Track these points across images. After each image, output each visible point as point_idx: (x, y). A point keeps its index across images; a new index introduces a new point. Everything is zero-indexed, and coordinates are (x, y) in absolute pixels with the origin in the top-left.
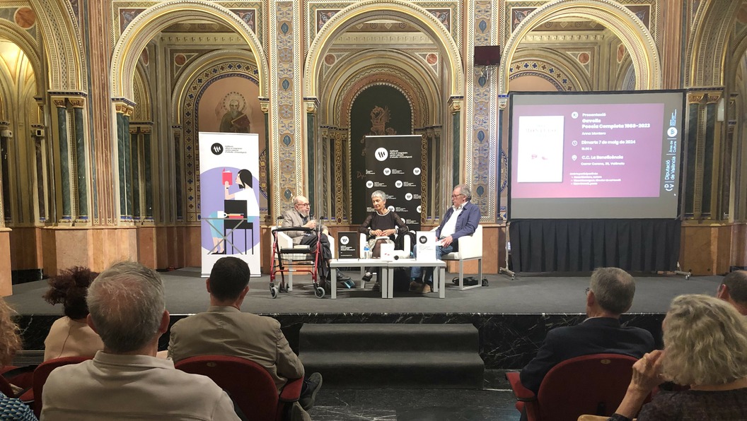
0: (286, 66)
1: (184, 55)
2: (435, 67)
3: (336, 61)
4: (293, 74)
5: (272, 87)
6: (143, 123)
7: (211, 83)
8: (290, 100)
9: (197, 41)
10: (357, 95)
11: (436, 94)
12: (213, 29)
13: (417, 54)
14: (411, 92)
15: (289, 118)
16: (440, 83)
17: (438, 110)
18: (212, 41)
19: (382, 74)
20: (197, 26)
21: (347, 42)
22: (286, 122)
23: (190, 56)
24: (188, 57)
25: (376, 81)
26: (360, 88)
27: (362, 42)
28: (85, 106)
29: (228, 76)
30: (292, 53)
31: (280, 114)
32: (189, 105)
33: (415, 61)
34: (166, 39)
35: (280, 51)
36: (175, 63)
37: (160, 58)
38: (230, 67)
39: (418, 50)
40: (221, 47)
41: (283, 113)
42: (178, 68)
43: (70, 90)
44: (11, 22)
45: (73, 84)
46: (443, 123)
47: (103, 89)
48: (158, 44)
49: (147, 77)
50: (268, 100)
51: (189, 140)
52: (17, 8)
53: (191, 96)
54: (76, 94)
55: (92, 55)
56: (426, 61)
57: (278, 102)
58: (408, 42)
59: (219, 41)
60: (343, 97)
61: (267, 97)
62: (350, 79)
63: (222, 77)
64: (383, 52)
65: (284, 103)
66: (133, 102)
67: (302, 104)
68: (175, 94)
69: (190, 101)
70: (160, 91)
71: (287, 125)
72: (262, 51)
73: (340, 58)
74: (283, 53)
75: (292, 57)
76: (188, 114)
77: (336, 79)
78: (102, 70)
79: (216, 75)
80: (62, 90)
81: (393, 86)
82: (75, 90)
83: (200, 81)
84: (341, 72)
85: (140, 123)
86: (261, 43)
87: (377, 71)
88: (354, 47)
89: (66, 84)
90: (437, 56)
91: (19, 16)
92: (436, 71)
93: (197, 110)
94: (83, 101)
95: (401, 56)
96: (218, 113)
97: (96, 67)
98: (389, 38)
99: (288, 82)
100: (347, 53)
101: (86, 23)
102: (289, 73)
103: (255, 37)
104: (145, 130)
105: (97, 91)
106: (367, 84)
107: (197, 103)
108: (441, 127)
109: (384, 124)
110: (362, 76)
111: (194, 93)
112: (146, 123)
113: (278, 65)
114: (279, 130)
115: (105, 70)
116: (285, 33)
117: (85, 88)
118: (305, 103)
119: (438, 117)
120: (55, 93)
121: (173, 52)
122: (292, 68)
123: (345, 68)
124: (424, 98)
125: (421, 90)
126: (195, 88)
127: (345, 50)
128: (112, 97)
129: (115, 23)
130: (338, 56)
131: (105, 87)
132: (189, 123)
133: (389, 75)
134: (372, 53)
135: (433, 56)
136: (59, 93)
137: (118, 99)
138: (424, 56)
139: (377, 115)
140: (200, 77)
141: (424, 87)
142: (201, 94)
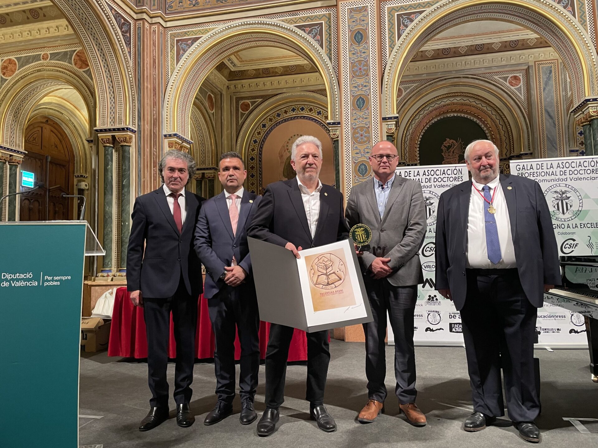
0: (360, 81)
1: (248, 101)
2: (519, 90)
3: (404, 94)
4: (370, 89)
5: (343, 107)
6: (207, 169)
7: (274, 128)
8: (366, 121)
9: (261, 87)
10: (426, 128)
11: (522, 119)
12: (276, 73)
13: (496, 77)
14: (489, 119)
15: (365, 142)
16: (526, 105)
17: (526, 135)
18: (276, 85)
19: (454, 104)
20: (261, 72)
21: (415, 72)
22: (362, 148)
23: (255, 102)
24: (253, 103)
25: (448, 112)
26: (430, 121)
27: (433, 70)
28: (133, 144)
29: (291, 119)
30: (367, 65)
31: (354, 138)
32: (253, 150)
33: (494, 85)
34: (232, 87)
35: (353, 65)
36: (240, 110)
37: (226, 106)
38: (293, 110)
39: (497, 73)
40: (284, 90)
41: (358, 137)
42: (242, 115)
43: (117, 126)
44: (69, 65)
45: (120, 120)
46: (534, 149)
47: (155, 124)
48: (224, 93)
49: (212, 123)
50: (339, 123)
51: (253, 184)
52: (75, 51)
53: (255, 142)
54: (123, 129)
55: (144, 88)
56: (508, 84)
57: (352, 124)
58: (486, 65)
59: (283, 85)
60: (411, 131)
61: (338, 120)
62: (418, 112)
63: (286, 120)
64: (456, 80)
65: (359, 124)
66: (190, 139)
67: (381, 125)
68: (239, 140)
69: (254, 146)
70: (225, 137)
71: (362, 151)
72: (331, 67)
73: (408, 90)
74: (356, 66)
75: (368, 70)
76: (252, 159)
77: (404, 112)
78: (155, 104)
79: (280, 119)
80: (109, 127)
81: (466, 116)
82: (122, 126)
83: (264, 126)
84: (409, 105)
85: (204, 169)
86: (330, 59)
87: (448, 102)
88: (424, 77)
89: (114, 121)
90: (521, 78)
91: (78, 58)
92: (521, 94)
93: (261, 154)
94: (131, 138)
95: (477, 81)
96: (281, 156)
97: (147, 101)
98: (463, 62)
99: (363, 99)
100: (415, 85)
101: (139, 54)
102: (364, 89)
103: (323, 52)
104: (209, 175)
105: (147, 127)
106: (436, 116)
107: (261, 148)
108: (531, 154)
109: (457, 156)
110: (431, 108)
111: (258, 138)
112: (210, 169)
113: (351, 81)
114: (353, 157)
115: (157, 104)
116: (359, 43)
117: (134, 124)
118: (384, 124)
119: (526, 143)
120: (101, 131)
121: (238, 99)
122: (369, 82)
123: (414, 100)
124: (506, 124)
125: (502, 116)
126: (259, 133)
127: (413, 82)
128: (165, 133)
129: (171, 54)
130: (406, 89)
131: (156, 122)
132: (252, 168)
133: (462, 104)
134: (444, 82)
135: (516, 78)
136: (106, 131)
137: (170, 135)
138: (505, 79)
139: (449, 147)
140: (264, 123)
141: (506, 112)
142: (265, 138)
